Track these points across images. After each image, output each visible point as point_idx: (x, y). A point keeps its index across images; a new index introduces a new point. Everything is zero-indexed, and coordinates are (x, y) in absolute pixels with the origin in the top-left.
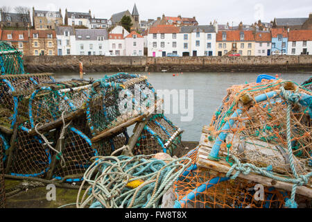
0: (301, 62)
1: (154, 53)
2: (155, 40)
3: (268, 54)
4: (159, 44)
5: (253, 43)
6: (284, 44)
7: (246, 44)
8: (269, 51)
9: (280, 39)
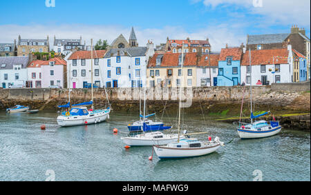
0: (233, 96)
1: (74, 83)
2: (75, 68)
3: (215, 84)
4: (79, 73)
5: (194, 69)
6: (235, 70)
7: (184, 70)
8: (215, 79)
9: (230, 62)
